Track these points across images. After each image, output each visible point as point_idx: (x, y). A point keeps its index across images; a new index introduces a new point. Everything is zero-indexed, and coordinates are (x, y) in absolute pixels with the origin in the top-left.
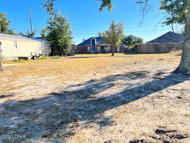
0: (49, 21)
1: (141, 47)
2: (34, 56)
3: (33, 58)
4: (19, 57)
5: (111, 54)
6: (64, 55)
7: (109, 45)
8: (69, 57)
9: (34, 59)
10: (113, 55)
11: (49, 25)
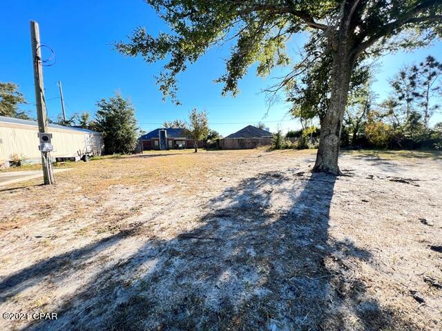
0: (101, 103)
1: (225, 142)
2: (84, 156)
3: (83, 159)
4: (57, 159)
5: (194, 150)
6: (127, 152)
7: (185, 138)
8: (134, 155)
9: (85, 161)
10: (196, 151)
11: (100, 109)
